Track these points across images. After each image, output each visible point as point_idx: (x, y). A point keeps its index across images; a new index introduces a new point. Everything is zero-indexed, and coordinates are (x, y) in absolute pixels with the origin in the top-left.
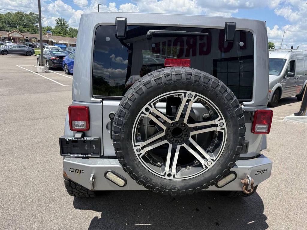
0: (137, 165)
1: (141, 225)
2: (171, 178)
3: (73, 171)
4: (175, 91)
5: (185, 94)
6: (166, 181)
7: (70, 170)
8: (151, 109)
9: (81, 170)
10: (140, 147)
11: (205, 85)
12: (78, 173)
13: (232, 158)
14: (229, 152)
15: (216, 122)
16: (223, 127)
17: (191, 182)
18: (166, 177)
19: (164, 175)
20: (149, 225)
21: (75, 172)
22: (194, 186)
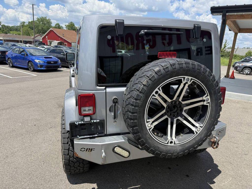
0: (149, 138)
1: (132, 187)
2: (173, 144)
3: (84, 150)
4: (177, 76)
5: (184, 78)
6: (169, 147)
7: (81, 150)
8: (159, 92)
9: (92, 149)
10: (151, 123)
11: (199, 71)
12: (89, 151)
13: (214, 123)
14: (212, 119)
15: (204, 98)
16: (208, 102)
17: (187, 146)
18: (169, 144)
19: (168, 143)
20: (139, 186)
21: (86, 151)
22: (188, 148)
